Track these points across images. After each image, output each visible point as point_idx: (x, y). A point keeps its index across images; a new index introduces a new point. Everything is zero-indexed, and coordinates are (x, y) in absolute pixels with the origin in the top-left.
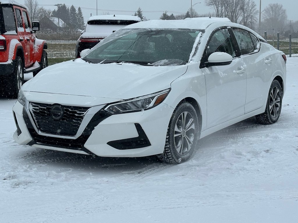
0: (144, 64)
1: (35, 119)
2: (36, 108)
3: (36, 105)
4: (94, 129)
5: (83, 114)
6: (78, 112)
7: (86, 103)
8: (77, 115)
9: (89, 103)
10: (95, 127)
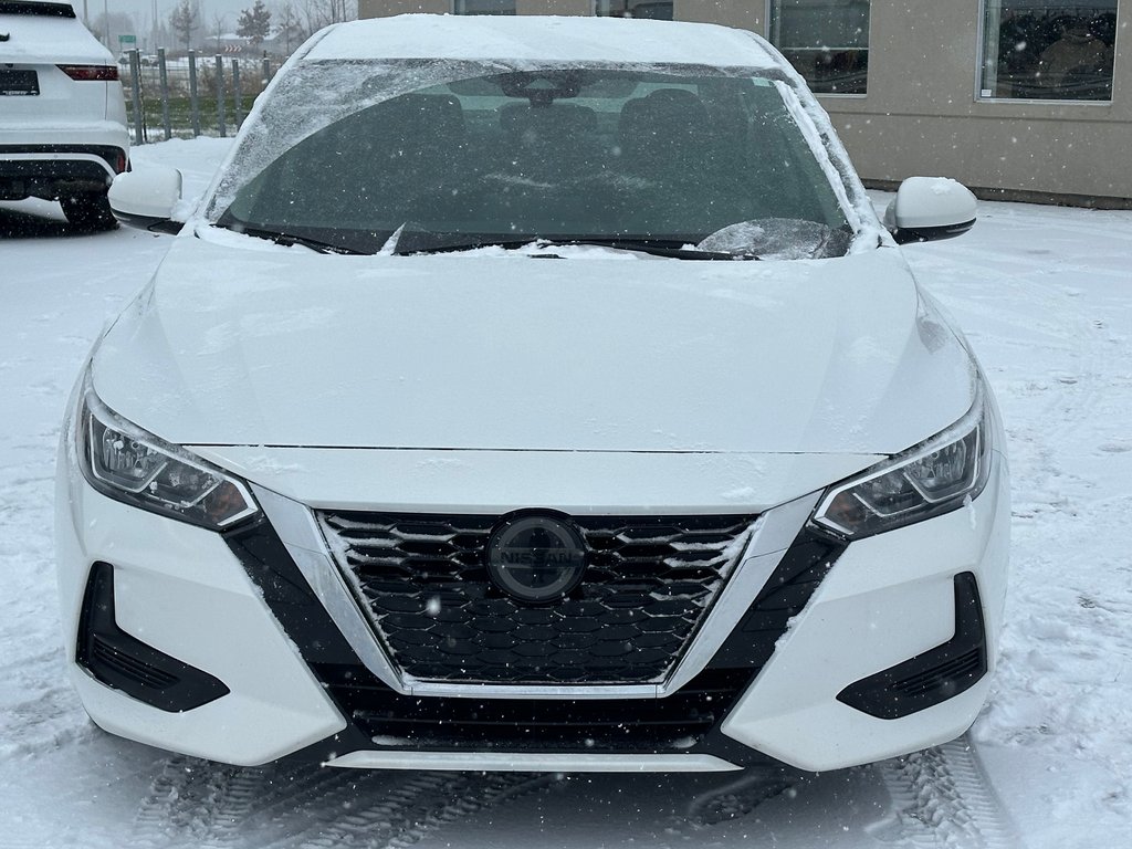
0: (666, 247)
1: (369, 609)
2: (373, 542)
3: (366, 526)
4: (783, 629)
5: (717, 553)
6: (680, 547)
7: (728, 495)
8: (673, 563)
9: (744, 491)
10: (791, 621)
